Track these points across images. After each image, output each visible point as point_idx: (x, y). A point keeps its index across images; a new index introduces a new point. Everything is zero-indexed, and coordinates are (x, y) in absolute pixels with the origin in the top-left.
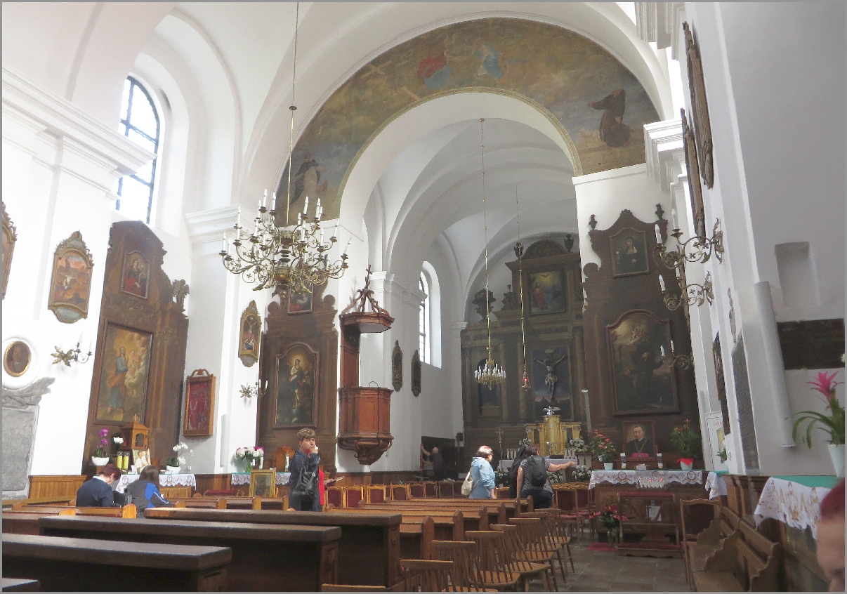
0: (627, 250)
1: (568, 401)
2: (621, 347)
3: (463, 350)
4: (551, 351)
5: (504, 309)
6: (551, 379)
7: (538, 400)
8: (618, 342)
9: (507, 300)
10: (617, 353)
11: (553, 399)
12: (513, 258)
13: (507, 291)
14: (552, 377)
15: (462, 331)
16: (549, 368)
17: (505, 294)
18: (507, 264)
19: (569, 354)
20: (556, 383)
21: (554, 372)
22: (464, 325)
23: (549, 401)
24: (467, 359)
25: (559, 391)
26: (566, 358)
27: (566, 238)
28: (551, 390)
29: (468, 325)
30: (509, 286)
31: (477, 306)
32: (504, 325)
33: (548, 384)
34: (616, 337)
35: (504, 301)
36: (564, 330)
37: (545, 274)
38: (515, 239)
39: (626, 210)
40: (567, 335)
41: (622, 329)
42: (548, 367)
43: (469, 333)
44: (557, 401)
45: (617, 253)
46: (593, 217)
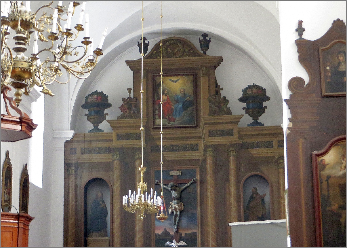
0: (338, 66)
1: (194, 234)
2: (328, 177)
3: (67, 166)
4: (179, 173)
5: (122, 117)
6: (177, 207)
7: (159, 232)
8: (326, 172)
9: (126, 107)
10: (324, 184)
11: (177, 232)
12: (136, 55)
13: (127, 96)
14: (177, 203)
15: (67, 142)
16: (174, 194)
17: (123, 100)
18: (128, 62)
19: (198, 177)
20: (181, 212)
21: (180, 199)
22: (69, 134)
23: (172, 233)
24: (72, 178)
25: (184, 222)
26: (195, 182)
27: (202, 38)
28: (175, 221)
29: (75, 135)
30: (129, 90)
31: (87, 112)
32: (120, 137)
33: (172, 212)
34: (324, 166)
35: (122, 108)
36: (194, 148)
37: (174, 78)
38: (141, 32)
39: (338, 20)
40: (197, 155)
41: (330, 158)
42: (173, 192)
43: (75, 145)
44: (181, 234)
45: (328, 68)
46: (300, 23)
